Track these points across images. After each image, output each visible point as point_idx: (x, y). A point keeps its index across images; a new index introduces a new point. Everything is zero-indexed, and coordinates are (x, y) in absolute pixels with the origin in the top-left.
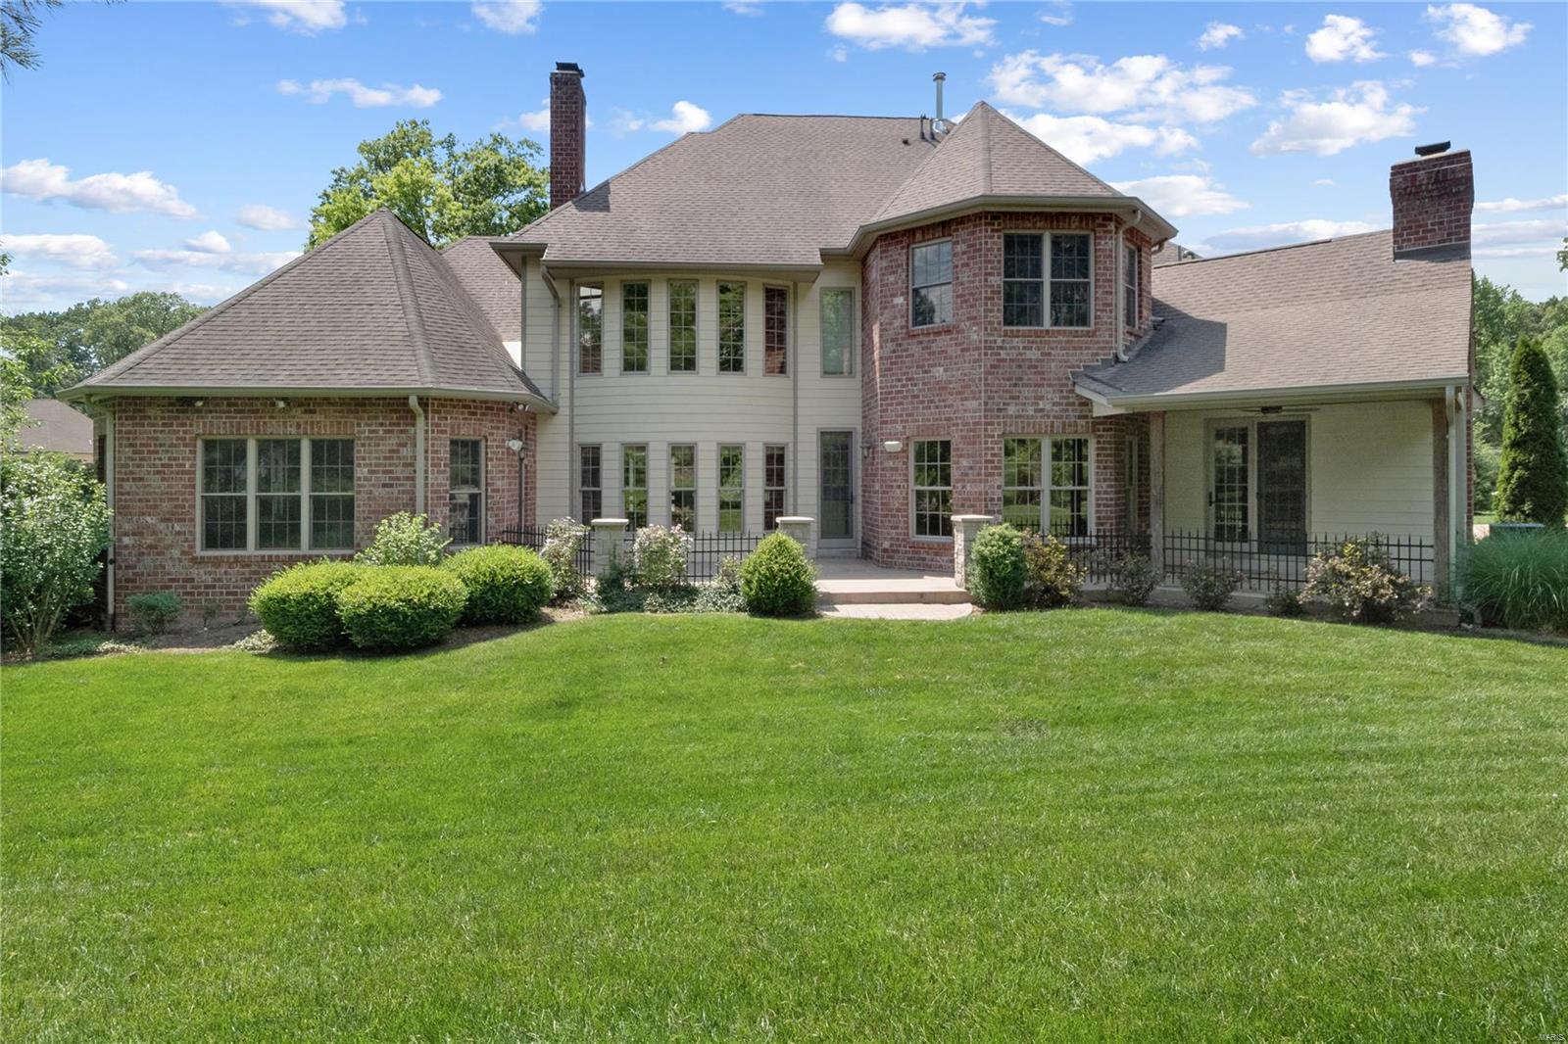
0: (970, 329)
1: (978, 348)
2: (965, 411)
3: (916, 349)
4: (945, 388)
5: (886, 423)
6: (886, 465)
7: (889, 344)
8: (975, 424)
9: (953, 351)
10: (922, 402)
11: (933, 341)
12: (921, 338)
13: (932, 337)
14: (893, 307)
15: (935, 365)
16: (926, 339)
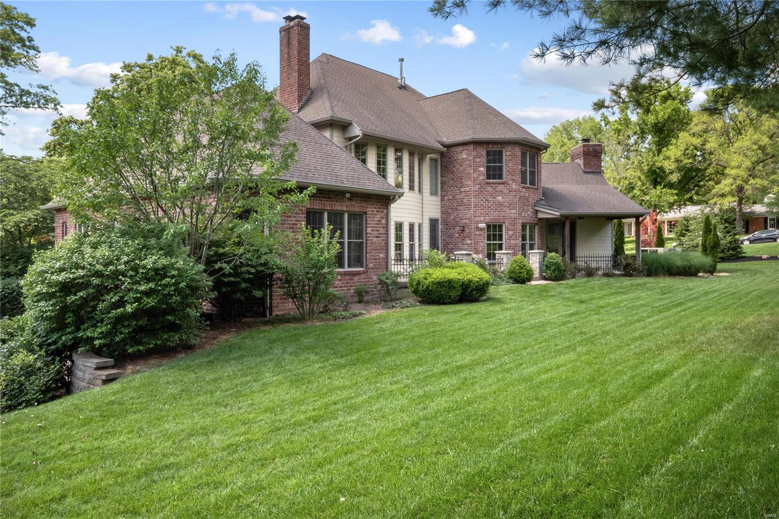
0: (512, 184)
1: (515, 191)
2: (511, 214)
3: (490, 189)
4: (502, 205)
5: (476, 216)
6: (476, 233)
7: (477, 186)
8: (515, 218)
9: (505, 191)
10: (492, 209)
11: (497, 187)
12: (492, 185)
13: (496, 185)
14: (479, 171)
15: (498, 196)
16: (494, 185)
